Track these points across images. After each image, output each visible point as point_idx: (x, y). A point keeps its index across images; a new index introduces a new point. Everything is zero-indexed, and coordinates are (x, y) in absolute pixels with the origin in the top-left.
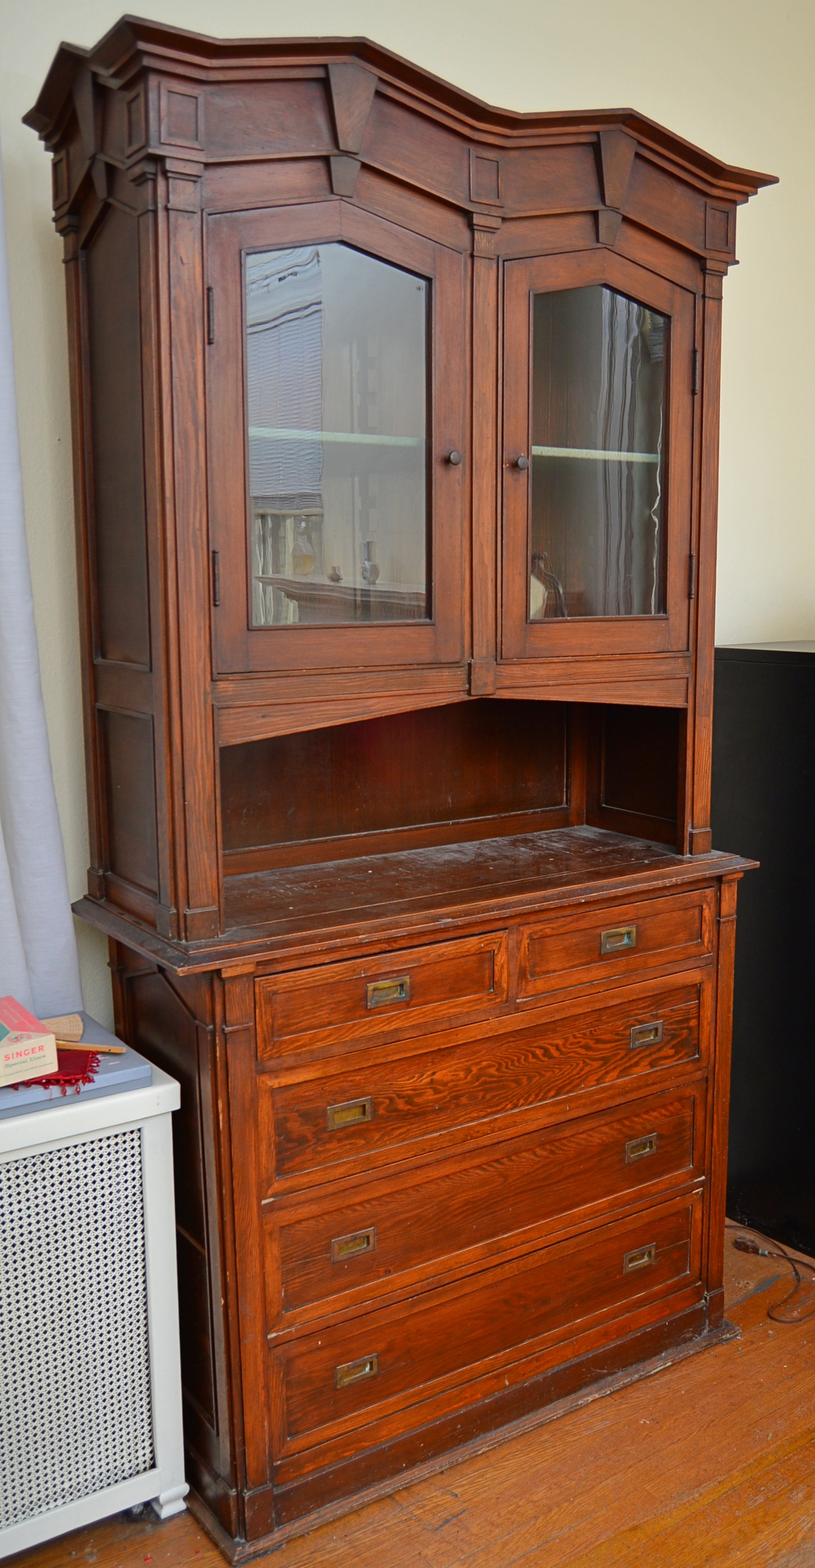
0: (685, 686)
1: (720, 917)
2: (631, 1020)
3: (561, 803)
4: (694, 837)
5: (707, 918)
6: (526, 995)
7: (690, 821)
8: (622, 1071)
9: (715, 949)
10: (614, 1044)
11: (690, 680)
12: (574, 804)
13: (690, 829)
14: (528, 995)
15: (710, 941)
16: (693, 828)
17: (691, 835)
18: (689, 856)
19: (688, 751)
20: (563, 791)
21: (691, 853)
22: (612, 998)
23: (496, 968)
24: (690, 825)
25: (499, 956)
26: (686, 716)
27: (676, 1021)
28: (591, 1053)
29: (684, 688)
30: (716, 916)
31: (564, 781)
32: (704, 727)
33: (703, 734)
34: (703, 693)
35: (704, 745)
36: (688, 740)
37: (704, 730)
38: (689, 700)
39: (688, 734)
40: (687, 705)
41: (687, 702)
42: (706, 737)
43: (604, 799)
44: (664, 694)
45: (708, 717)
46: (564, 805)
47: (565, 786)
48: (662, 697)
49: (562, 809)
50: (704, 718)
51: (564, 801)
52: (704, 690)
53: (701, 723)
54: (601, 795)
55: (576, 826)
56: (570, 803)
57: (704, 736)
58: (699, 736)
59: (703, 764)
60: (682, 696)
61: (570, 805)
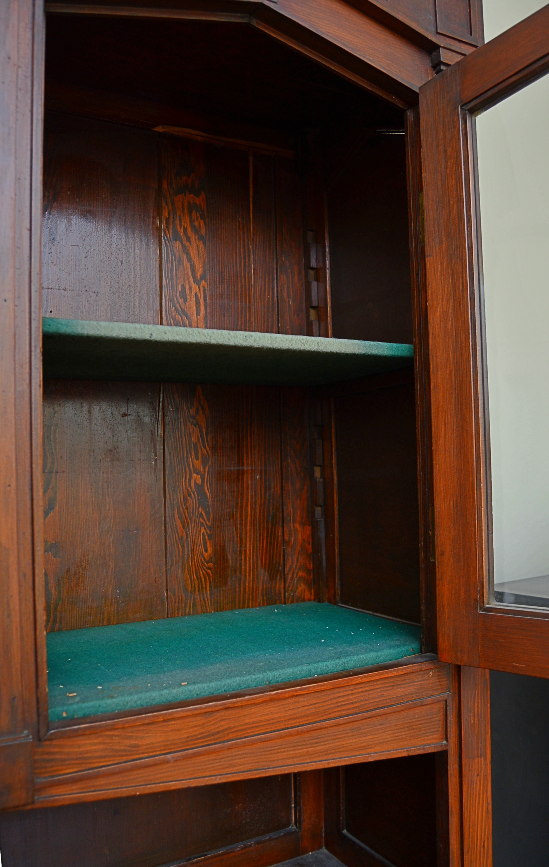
3: (289, 824)
12: (305, 826)
20: (291, 807)
31: (291, 794)
32: (478, 775)
33: (476, 787)
34: (472, 722)
35: (479, 803)
36: (450, 801)
37: (476, 780)
38: (448, 736)
39: (450, 790)
40: (446, 745)
41: (447, 739)
42: (481, 791)
43: (345, 823)
44: (405, 734)
45: (483, 758)
46: (293, 826)
47: (293, 801)
48: (402, 739)
49: (290, 834)
50: (476, 761)
51: (292, 821)
52: (474, 716)
53: (472, 771)
54: (341, 818)
55: (310, 853)
56: (300, 824)
57: (478, 789)
58: (469, 791)
59: (477, 834)
60: (438, 731)
61: (300, 827)
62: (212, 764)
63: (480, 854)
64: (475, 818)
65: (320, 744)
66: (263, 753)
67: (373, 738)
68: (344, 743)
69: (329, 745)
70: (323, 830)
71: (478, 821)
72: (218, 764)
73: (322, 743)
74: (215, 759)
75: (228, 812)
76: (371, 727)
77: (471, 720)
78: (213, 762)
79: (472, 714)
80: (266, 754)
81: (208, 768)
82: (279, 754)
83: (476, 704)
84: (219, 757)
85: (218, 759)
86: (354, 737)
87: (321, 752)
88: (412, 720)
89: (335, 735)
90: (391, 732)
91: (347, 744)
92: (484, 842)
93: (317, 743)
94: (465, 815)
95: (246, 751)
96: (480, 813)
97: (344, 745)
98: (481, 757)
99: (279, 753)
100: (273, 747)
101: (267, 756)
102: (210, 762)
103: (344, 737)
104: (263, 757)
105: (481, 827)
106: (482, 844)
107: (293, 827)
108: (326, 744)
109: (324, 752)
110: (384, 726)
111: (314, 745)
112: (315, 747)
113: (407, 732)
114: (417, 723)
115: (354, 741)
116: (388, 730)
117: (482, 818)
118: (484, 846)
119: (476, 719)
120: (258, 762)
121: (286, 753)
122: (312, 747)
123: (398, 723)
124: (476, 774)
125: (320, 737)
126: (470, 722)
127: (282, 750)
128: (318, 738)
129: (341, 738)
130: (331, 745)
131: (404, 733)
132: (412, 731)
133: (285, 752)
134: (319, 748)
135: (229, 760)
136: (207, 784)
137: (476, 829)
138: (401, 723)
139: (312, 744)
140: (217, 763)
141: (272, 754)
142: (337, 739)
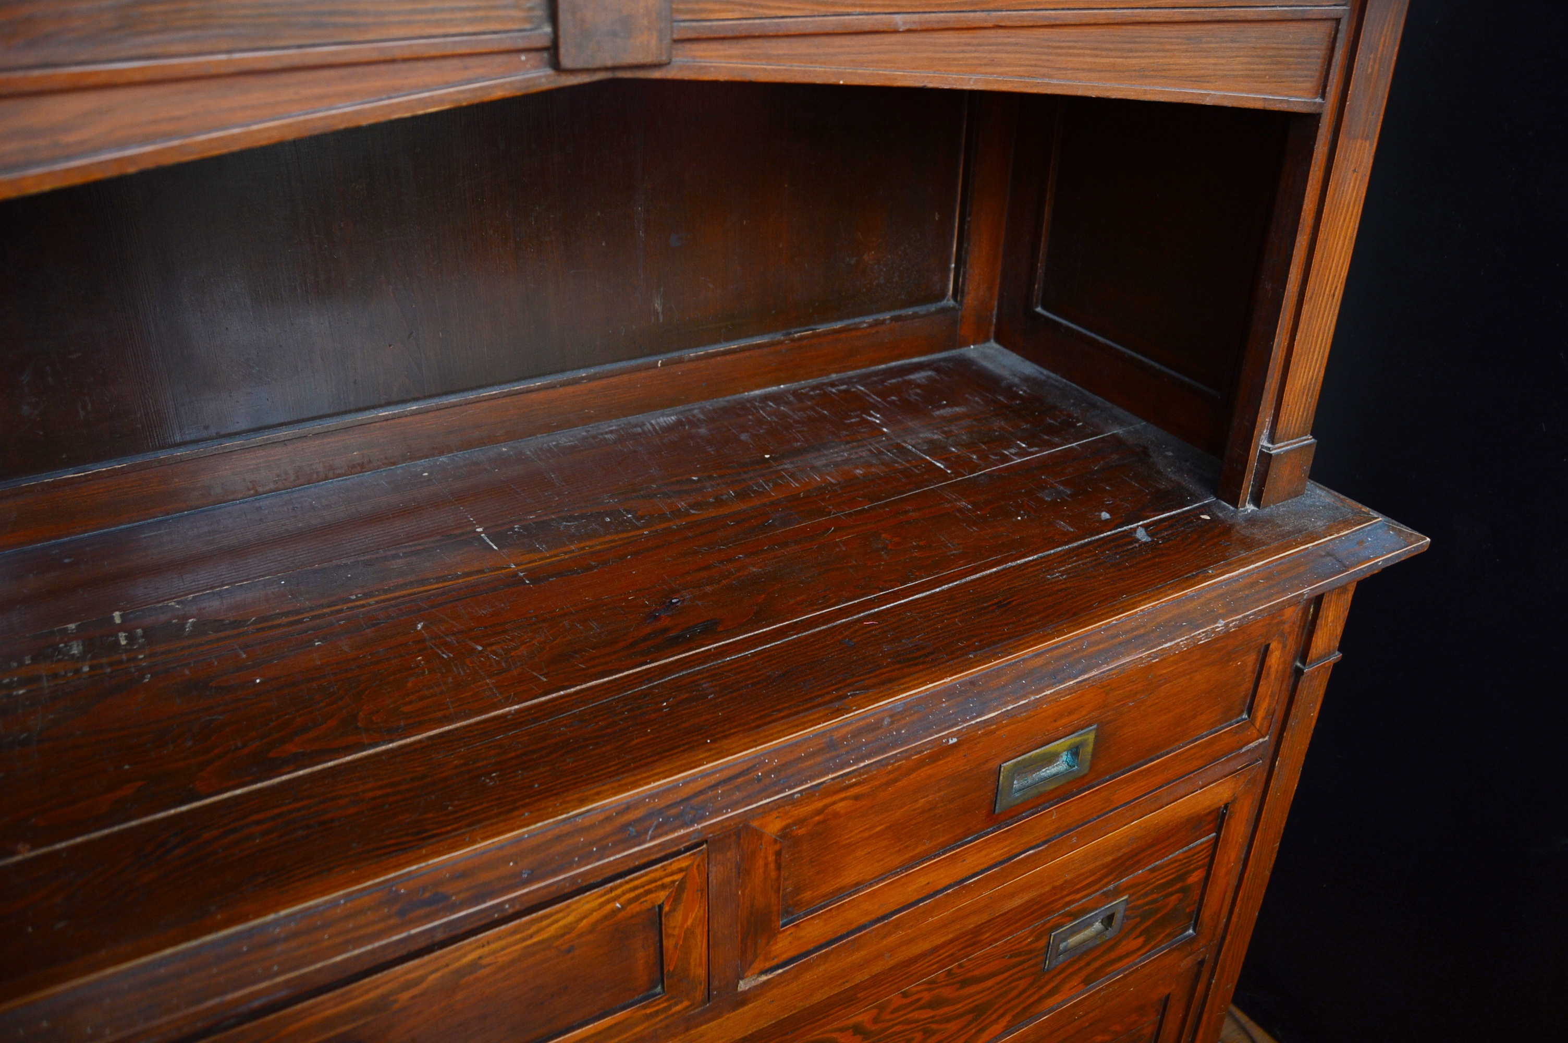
0: (1324, 45)
1: (1304, 662)
2: (1054, 918)
3: (942, 296)
4: (1274, 466)
5: (1273, 670)
6: (768, 965)
7: (1268, 421)
8: (1014, 1017)
9: (1275, 728)
10: (1006, 975)
11: (1343, 27)
12: (970, 300)
13: (1264, 443)
14: (775, 962)
15: (1270, 714)
16: (1272, 439)
17: (1266, 458)
18: (1250, 507)
19: (1299, 238)
20: (948, 269)
21: (1257, 500)
22: (1012, 895)
23: (668, 944)
24: (1266, 432)
25: (678, 916)
26: (1314, 139)
27: (1157, 887)
28: (941, 1011)
29: (1320, 52)
30: (1295, 659)
31: (952, 247)
32: (1354, 171)
33: (1347, 191)
34: (1370, 70)
35: (1344, 220)
36: (1305, 207)
37: (1350, 179)
38: (1328, 88)
39: (1308, 188)
40: (1321, 105)
41: (1323, 96)
42: (1353, 199)
43: (1040, 296)
44: (1265, 70)
45: (1368, 141)
46: (948, 300)
47: (953, 259)
48: (1258, 77)
49: (944, 310)
50: (1358, 144)
51: (948, 291)
52: (1375, 60)
53: (1348, 161)
54: (1036, 286)
55: (972, 347)
56: (962, 296)
57: (1349, 195)
58: (1336, 196)
59: (1330, 273)
60: (1312, 77)
61: (961, 301)
62: (963, 52)
63: (1326, 307)
64: (1333, 243)
65: (1135, 54)
66: (1046, 50)
67: (1216, 64)
68: (1172, 61)
69: (1148, 60)
70: (995, 312)
71: (1335, 251)
72: (973, 55)
73: (1139, 54)
74: (969, 45)
75: (852, 262)
76: (1217, 43)
77: (1368, 67)
78: (965, 48)
79: (1372, 56)
80: (1050, 54)
81: (955, 59)
82: (1069, 59)
83: (1383, 39)
84: (976, 41)
85: (974, 45)
86: (1188, 54)
87: (1134, 71)
88: (1280, 46)
89: (1162, 43)
90: (1246, 60)
91: (1176, 64)
92: (1336, 288)
93: (1131, 51)
94: (1321, 236)
95: (1020, 40)
96: (1342, 239)
97: (1171, 67)
98: (1366, 140)
99: (1070, 55)
100: (1063, 41)
101: (1051, 58)
102: (960, 48)
103: (1175, 50)
104: (1044, 57)
105: (1338, 262)
106: (1332, 292)
107: (949, 302)
108: (1145, 57)
109: (1139, 71)
110: (1237, 45)
111: (1126, 55)
112: (1127, 58)
113: (1268, 67)
114: (1287, 52)
115: (1188, 61)
116: (1242, 54)
117: (1343, 248)
118: (1334, 295)
119: (1377, 66)
120: (1036, 66)
121: (1081, 59)
122: (1122, 58)
123: (1258, 46)
124: (1352, 169)
125: (1137, 40)
126: (1367, 70)
127: (1076, 51)
128: (1135, 42)
129: (1168, 51)
130: (1151, 61)
131: (1262, 67)
132: (1275, 67)
133: (1079, 55)
134: (1134, 61)
135: (991, 52)
136: (955, 87)
137: (1330, 265)
138: (1263, 45)
139: (1123, 50)
140: (971, 52)
141: (1060, 55)
142: (1164, 51)
